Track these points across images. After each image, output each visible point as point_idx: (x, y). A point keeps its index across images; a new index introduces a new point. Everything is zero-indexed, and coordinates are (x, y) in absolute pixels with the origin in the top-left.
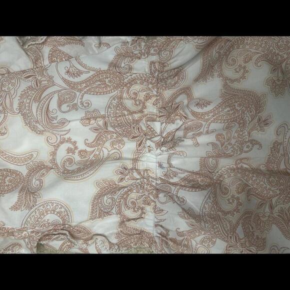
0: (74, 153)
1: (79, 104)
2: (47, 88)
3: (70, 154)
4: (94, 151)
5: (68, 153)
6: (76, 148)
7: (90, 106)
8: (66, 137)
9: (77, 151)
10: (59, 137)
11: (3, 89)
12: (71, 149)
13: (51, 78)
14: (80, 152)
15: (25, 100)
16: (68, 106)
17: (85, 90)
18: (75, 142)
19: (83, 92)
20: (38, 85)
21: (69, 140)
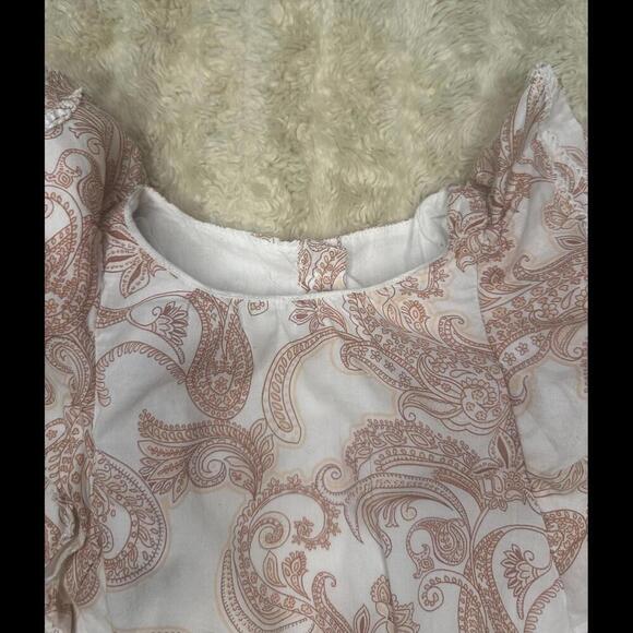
0: (297, 540)
1: (433, 576)
2: (474, 495)
3: (294, 532)
4: (304, 594)
5: (298, 525)
6: (311, 545)
7: (429, 608)
8: (341, 522)
9: (301, 547)
10: (339, 499)
11: (468, 392)
12: (307, 532)
13: (502, 504)
14: (301, 557)
15: (439, 451)
16: (425, 546)
17: (470, 587)
18: (326, 545)
19: (464, 581)
20: (482, 474)
21: (330, 528)
